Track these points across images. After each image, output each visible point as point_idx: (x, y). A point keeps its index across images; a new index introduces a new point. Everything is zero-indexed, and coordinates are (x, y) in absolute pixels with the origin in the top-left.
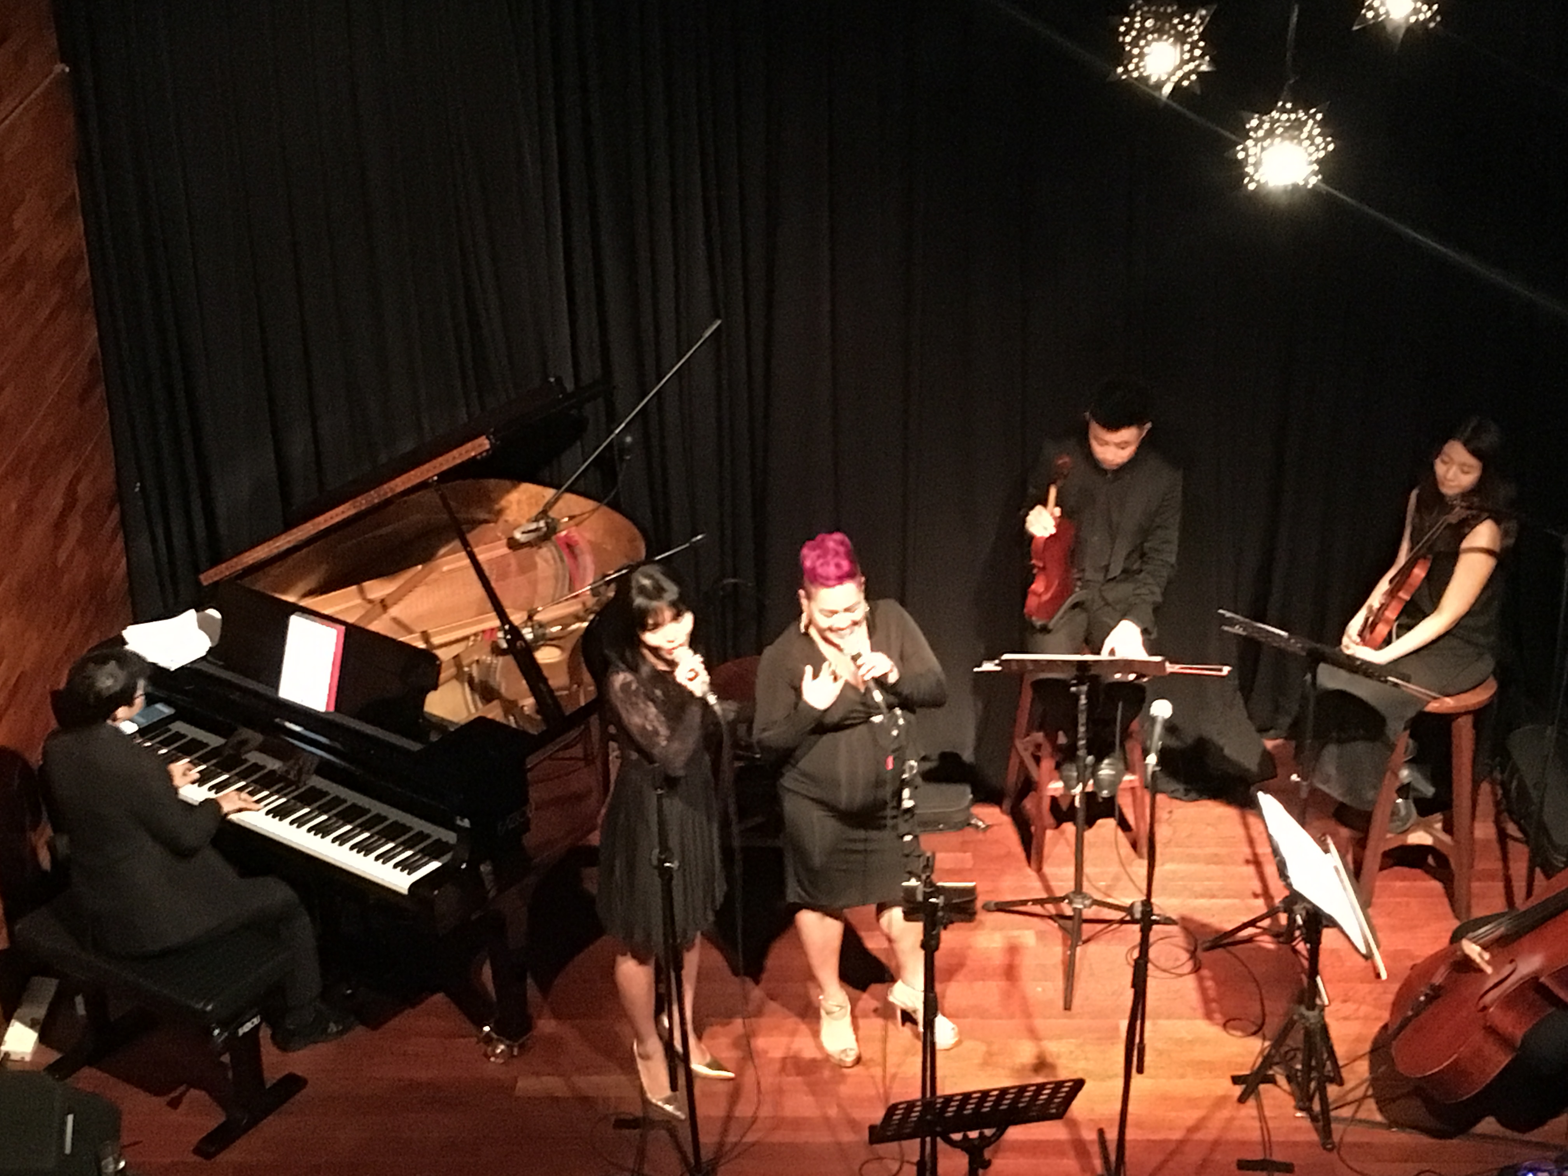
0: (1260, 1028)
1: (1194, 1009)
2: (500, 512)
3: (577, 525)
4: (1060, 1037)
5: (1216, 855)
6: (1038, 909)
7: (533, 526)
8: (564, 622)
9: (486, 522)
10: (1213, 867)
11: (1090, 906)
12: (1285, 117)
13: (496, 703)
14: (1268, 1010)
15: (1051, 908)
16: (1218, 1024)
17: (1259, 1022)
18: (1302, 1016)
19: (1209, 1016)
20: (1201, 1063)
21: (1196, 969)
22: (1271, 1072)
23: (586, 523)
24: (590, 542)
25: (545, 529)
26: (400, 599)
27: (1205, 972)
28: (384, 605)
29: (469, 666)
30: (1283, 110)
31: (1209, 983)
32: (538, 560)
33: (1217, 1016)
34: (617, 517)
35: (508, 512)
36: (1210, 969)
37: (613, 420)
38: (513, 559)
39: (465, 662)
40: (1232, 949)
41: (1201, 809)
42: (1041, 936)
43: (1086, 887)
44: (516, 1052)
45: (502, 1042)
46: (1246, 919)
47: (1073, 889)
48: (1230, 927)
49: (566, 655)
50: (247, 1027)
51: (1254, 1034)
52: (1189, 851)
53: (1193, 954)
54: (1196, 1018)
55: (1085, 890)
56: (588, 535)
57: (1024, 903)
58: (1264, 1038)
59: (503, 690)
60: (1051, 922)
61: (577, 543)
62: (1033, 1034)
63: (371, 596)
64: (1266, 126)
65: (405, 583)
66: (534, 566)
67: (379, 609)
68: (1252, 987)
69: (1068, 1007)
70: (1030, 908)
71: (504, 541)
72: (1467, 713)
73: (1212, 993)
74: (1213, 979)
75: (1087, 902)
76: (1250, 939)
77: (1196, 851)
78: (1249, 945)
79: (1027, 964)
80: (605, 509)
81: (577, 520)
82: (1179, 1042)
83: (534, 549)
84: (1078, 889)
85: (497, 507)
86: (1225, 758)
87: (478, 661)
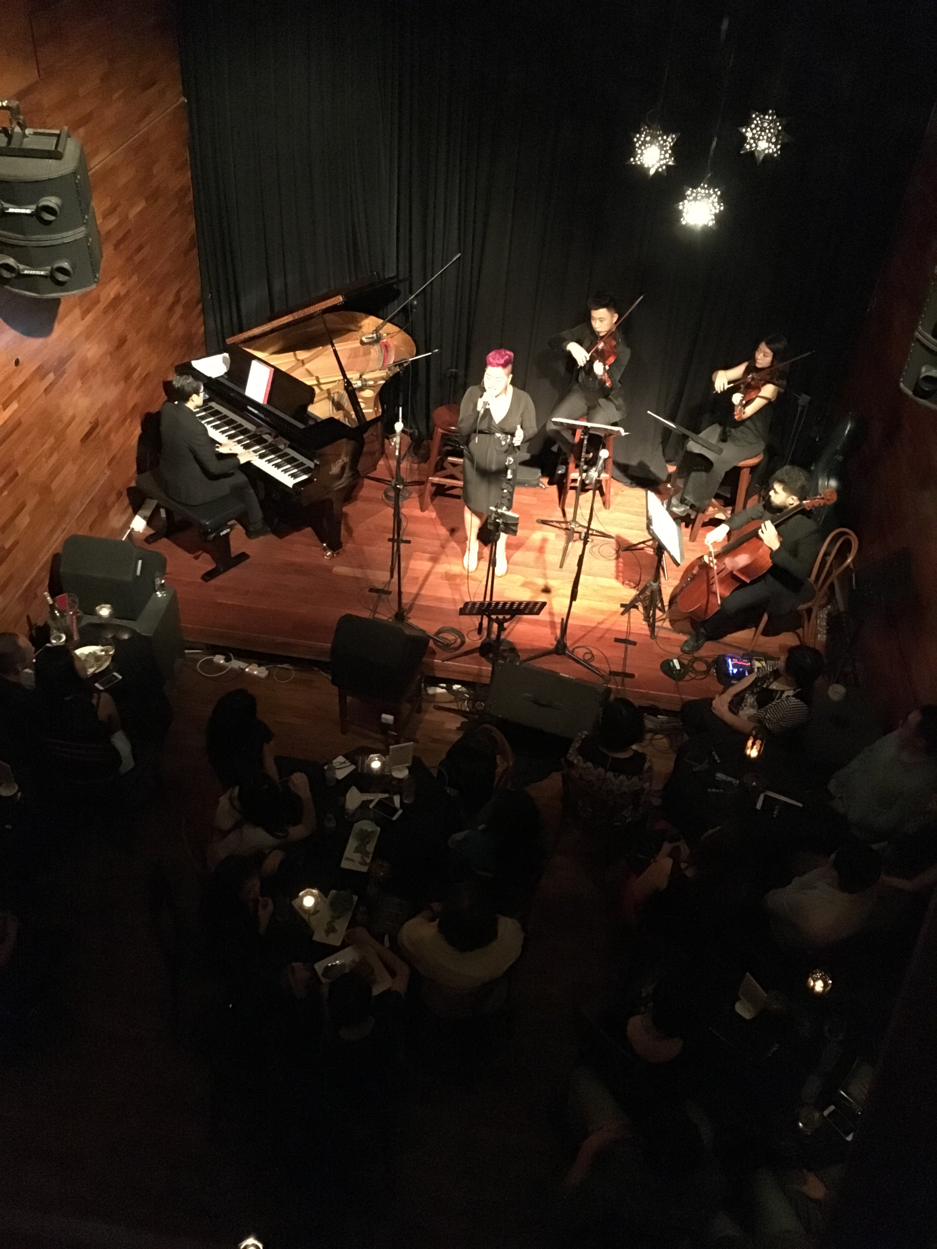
0: (638, 585)
1: (612, 574)
2: (361, 327)
3: (391, 337)
4: (555, 579)
5: (637, 512)
6: (558, 525)
7: (371, 336)
8: (375, 380)
9: (355, 331)
10: (635, 517)
11: (578, 527)
12: (703, 191)
13: (341, 412)
14: (642, 579)
15: (564, 526)
16: (620, 582)
17: (638, 583)
18: (651, 585)
19: (617, 578)
20: (610, 597)
21: (617, 558)
22: (637, 604)
23: (395, 337)
24: (396, 346)
25: (376, 338)
26: (311, 361)
27: (621, 560)
28: (303, 362)
29: (334, 394)
30: (703, 188)
31: (621, 565)
32: (372, 350)
33: (621, 578)
34: (407, 335)
35: (364, 327)
36: (623, 559)
37: (411, 293)
38: (362, 349)
39: (332, 392)
40: (634, 552)
41: (636, 492)
42: (557, 536)
43: (578, 519)
44: (335, 555)
45: (330, 551)
46: (642, 540)
47: (572, 519)
48: (635, 542)
49: (375, 394)
50: (225, 532)
51: (634, 588)
52: (627, 508)
53: (617, 552)
54: (612, 578)
55: (577, 520)
56: (395, 343)
57: (552, 522)
58: (638, 590)
59: (345, 406)
60: (563, 531)
61: (390, 345)
62: (545, 576)
63: (299, 358)
64: (694, 195)
65: (315, 353)
66: (370, 353)
67: (301, 364)
68: (638, 569)
69: (561, 567)
70: (554, 524)
71: (359, 341)
72: (747, 467)
73: (621, 569)
74: (623, 563)
75: (577, 525)
76: (642, 549)
77: (630, 509)
78: (641, 551)
79: (549, 547)
80: (403, 332)
81: (391, 335)
82: (603, 587)
83: (371, 346)
84: (574, 520)
85: (359, 325)
86: (650, 471)
87: (338, 392)
